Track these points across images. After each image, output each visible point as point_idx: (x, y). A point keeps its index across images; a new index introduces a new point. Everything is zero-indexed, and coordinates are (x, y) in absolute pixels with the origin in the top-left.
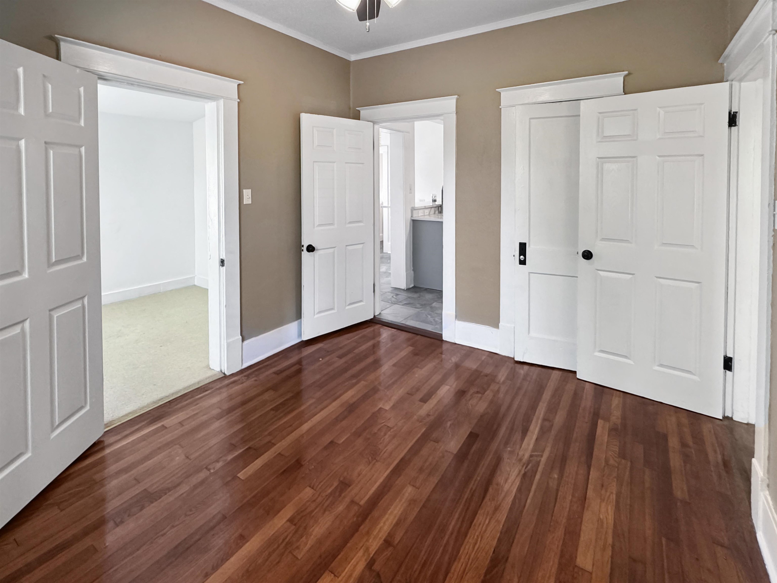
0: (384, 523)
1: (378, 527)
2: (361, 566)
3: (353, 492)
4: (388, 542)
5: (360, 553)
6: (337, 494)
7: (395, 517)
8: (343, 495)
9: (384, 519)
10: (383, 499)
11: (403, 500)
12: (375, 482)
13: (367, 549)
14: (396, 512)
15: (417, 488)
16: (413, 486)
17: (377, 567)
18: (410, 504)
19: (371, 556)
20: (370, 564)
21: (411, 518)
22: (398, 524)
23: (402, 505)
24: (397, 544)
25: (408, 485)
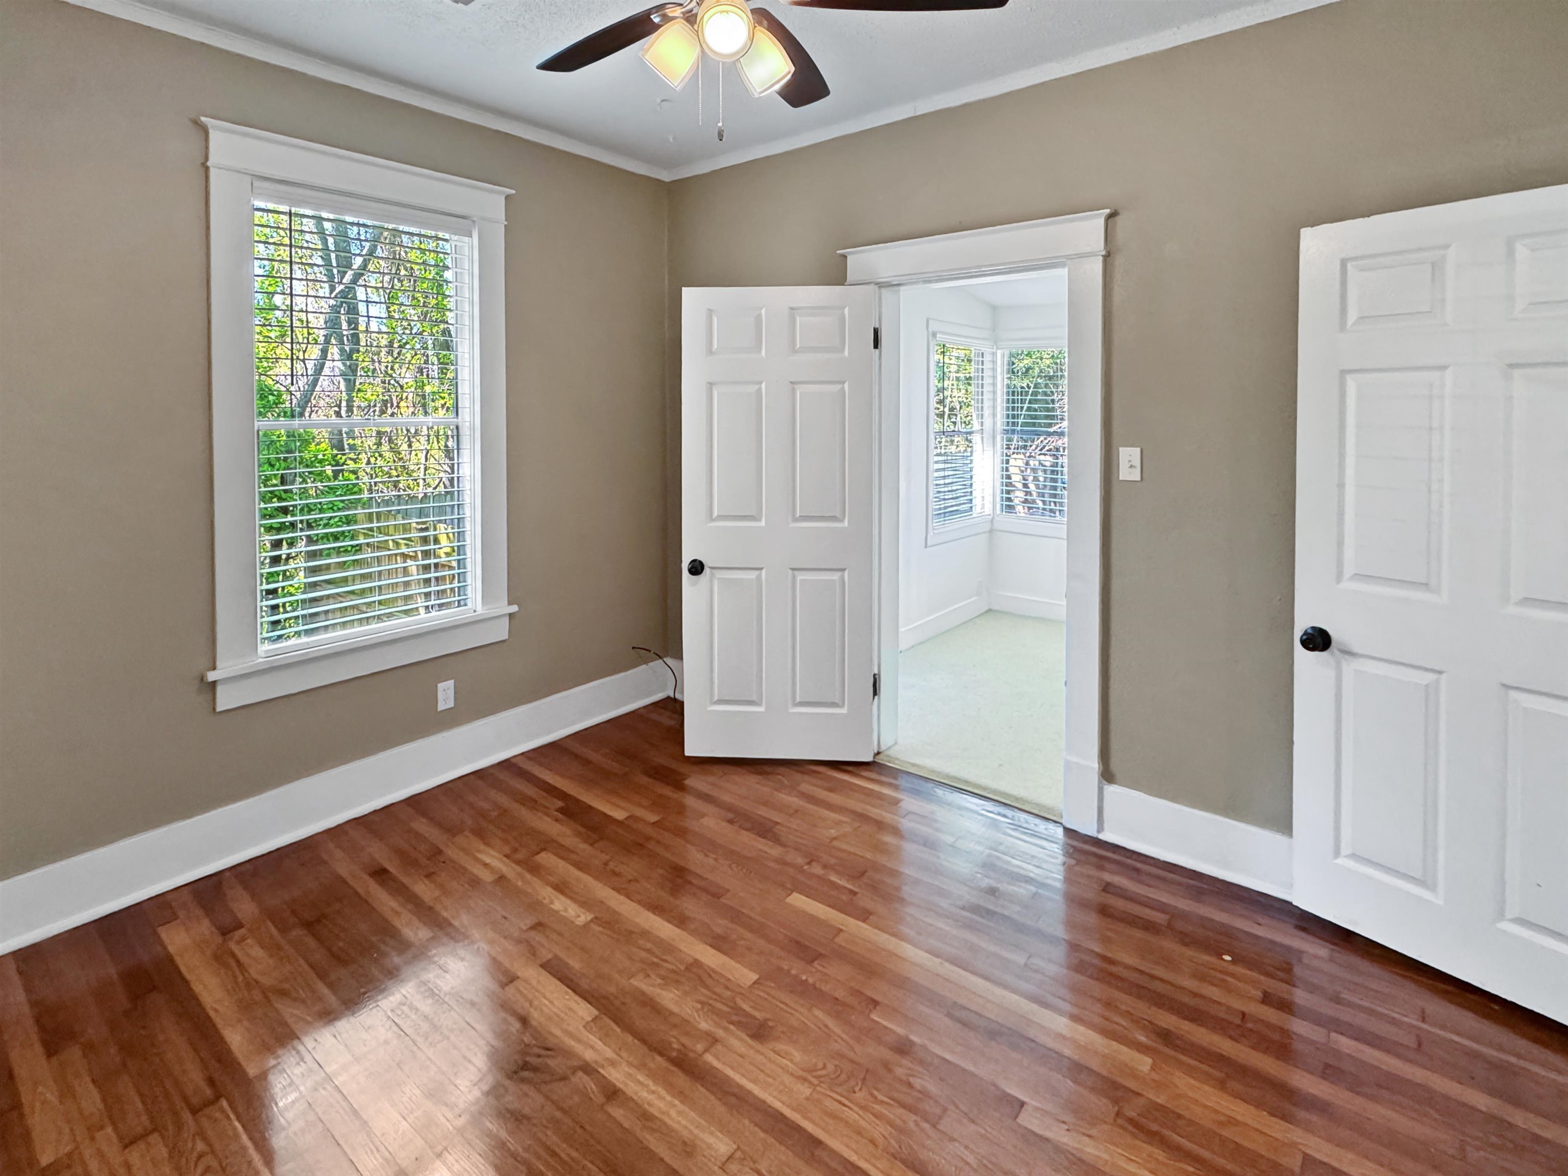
1: (648, 1081)
2: (589, 1055)
3: (738, 1042)
4: (612, 1093)
5: (609, 1053)
6: (735, 1018)
7: (663, 1113)
8: (732, 1027)
9: (663, 1092)
10: (708, 1094)
11: (696, 1131)
12: (755, 1081)
13: (613, 1064)
14: (673, 1113)
15: (724, 1163)
16: (730, 1157)
17: (581, 1079)
18: (684, 1143)
19: (601, 1070)
20: (588, 1069)
21: (652, 1141)
22: (646, 1117)
23: (686, 1128)
24: (606, 1112)
25: (735, 1147)
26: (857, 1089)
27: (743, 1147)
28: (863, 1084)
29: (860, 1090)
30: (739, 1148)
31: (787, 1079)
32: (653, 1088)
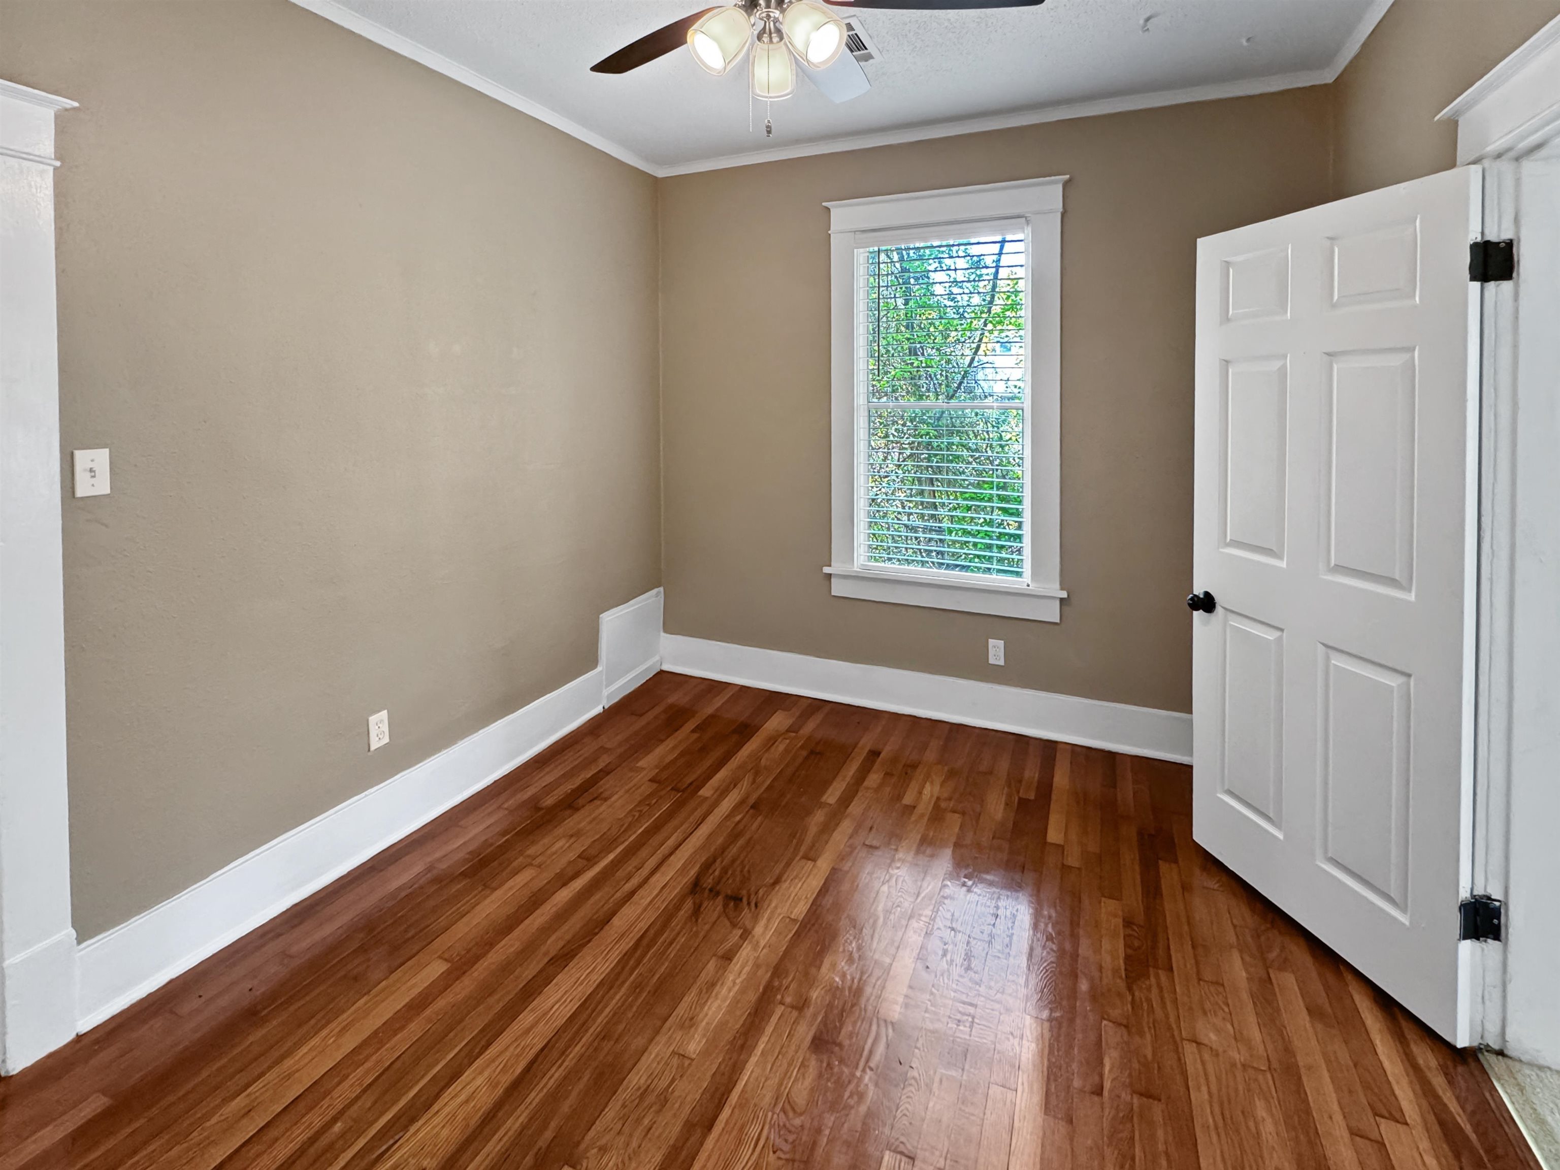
0: (734, 983)
1: (743, 976)
2: (758, 930)
5: (764, 942)
7: (716, 995)
13: (755, 947)
14: (716, 1004)
15: (677, 1053)
16: (684, 1056)
17: (735, 934)
18: (692, 1019)
19: (746, 942)
20: (745, 934)
22: (711, 987)
23: (707, 1015)
24: (710, 959)
25: (694, 1056)
26: (779, 1153)
27: (694, 1063)
28: (787, 1160)
29: (779, 1158)
30: (693, 1060)
31: (774, 1081)
32: (738, 981)
